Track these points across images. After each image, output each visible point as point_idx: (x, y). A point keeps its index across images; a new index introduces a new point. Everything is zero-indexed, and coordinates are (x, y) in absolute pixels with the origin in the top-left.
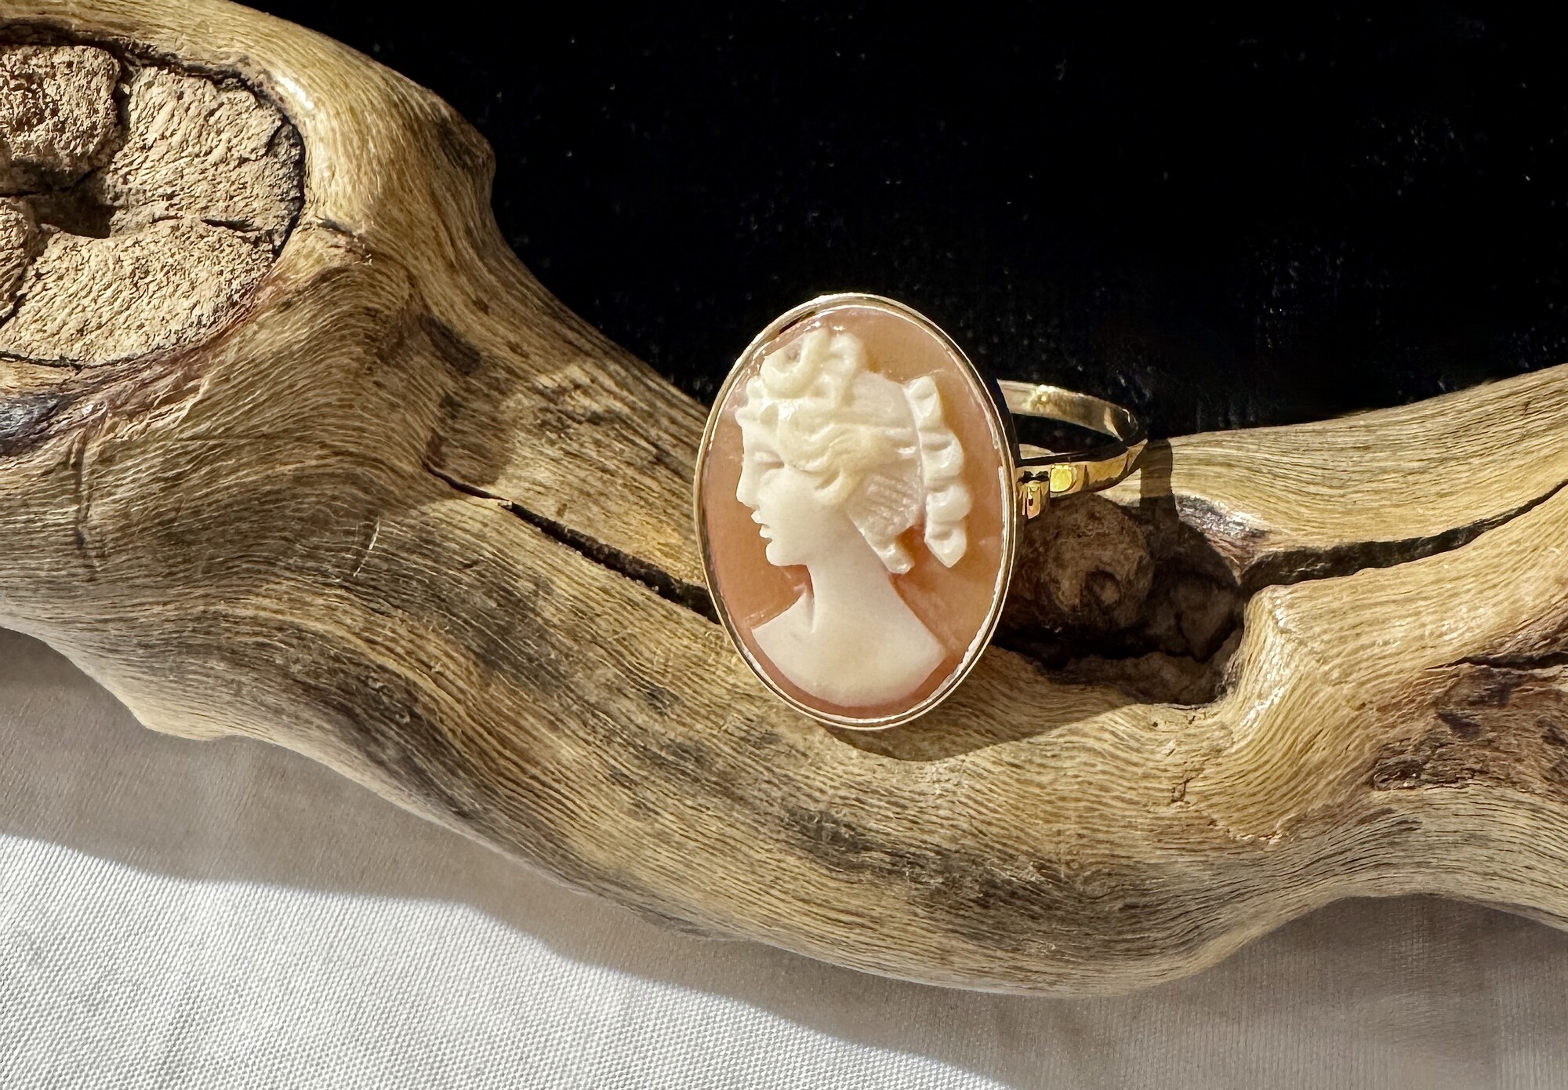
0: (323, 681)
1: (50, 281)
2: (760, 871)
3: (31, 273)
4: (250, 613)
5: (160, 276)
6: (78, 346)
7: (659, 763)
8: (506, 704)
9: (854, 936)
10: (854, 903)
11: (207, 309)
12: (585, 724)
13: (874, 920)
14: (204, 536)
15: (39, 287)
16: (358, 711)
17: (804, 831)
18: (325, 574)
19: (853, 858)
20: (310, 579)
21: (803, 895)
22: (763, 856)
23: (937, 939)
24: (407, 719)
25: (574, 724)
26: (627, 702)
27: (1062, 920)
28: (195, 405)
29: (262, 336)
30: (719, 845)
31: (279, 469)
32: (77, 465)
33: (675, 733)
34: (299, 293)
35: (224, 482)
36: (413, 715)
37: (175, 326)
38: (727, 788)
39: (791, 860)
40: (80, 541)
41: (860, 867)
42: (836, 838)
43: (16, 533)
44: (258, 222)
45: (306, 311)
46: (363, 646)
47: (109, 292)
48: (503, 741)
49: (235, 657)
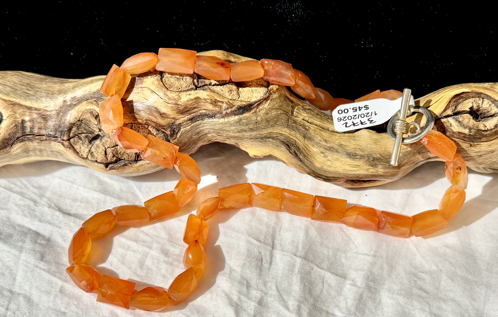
0: (285, 141)
1: (242, 92)
2: (343, 162)
3: (239, 92)
4: (276, 132)
5: (255, 91)
6: (249, 100)
7: (327, 149)
8: (307, 143)
9: (356, 169)
10: (356, 164)
11: (262, 95)
12: (317, 145)
13: (359, 166)
14: (271, 121)
15: (241, 94)
16: (289, 145)
17: (349, 155)
18: (284, 126)
19: (355, 157)
20: (282, 127)
21: (349, 164)
22: (343, 160)
23: (367, 167)
24: (295, 145)
25: (316, 146)
26: (322, 142)
27: (383, 162)
28: (269, 104)
29: (273, 96)
30: (337, 160)
31: (278, 112)
32: (256, 112)
33: (329, 145)
34: (275, 91)
35: (273, 114)
36: (296, 145)
37: (259, 97)
38: (337, 151)
39: (347, 159)
40: (256, 123)
41: (357, 158)
42: (353, 155)
43: (249, 122)
44: (264, 84)
45: (277, 93)
46: (290, 136)
47: (249, 94)
48: (307, 148)
49: (273, 138)
